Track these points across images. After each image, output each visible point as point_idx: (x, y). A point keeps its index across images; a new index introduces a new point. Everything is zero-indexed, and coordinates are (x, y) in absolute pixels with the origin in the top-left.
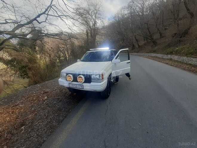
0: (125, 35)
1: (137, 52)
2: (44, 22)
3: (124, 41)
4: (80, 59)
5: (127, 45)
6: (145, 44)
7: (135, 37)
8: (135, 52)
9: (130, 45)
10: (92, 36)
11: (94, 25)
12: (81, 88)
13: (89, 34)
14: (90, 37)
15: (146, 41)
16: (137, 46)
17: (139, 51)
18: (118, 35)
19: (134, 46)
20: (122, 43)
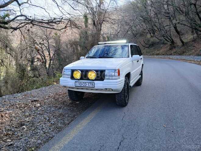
0: (156, 23)
1: (180, 54)
2: (25, 3)
3: (154, 33)
4: (84, 56)
5: (161, 40)
6: (194, 40)
7: (175, 28)
8: (176, 53)
9: (166, 42)
10: (94, 24)
11: (99, 6)
12: (91, 86)
13: (90, 21)
14: (91, 27)
15: (195, 35)
16: (179, 43)
17: (184, 53)
18: (143, 23)
19: (173, 42)
20: (152, 37)
